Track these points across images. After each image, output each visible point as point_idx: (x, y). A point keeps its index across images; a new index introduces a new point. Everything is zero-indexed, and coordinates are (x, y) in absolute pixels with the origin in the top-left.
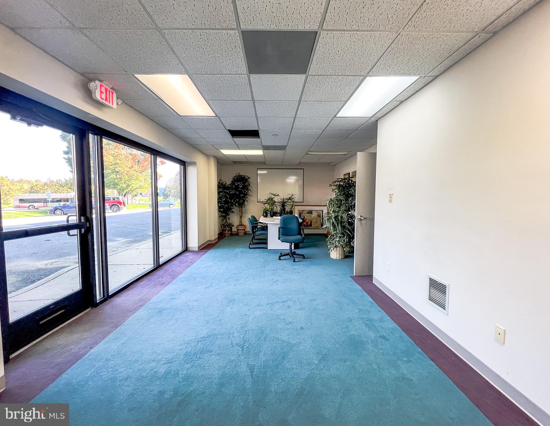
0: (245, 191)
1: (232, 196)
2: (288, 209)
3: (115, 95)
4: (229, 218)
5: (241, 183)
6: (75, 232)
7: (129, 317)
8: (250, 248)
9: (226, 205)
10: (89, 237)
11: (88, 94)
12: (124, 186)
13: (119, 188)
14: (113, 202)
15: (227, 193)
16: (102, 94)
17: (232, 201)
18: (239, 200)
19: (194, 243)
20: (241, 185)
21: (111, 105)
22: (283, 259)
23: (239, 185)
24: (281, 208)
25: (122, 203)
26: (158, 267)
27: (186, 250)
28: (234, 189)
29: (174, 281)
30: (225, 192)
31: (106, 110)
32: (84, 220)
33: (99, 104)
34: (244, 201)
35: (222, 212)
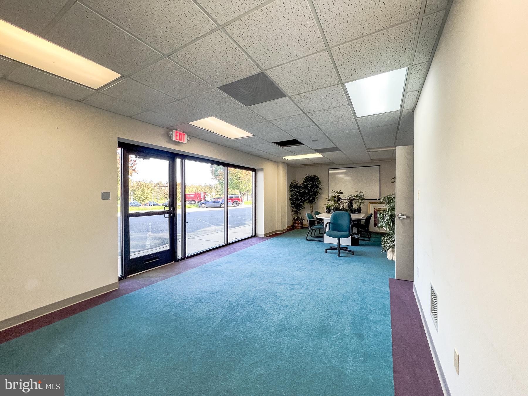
0: (314, 189)
1: (303, 194)
2: (355, 206)
3: (186, 136)
4: (300, 213)
5: (309, 183)
6: (167, 215)
7: (187, 270)
8: (307, 240)
9: (297, 202)
10: (175, 219)
11: (169, 139)
12: (244, 187)
13: (240, 189)
14: (235, 199)
15: (297, 192)
16: (177, 137)
17: (303, 198)
18: (309, 198)
19: (261, 231)
20: (310, 184)
21: (183, 142)
22: (328, 252)
23: (308, 184)
24: (348, 205)
25: (241, 200)
26: (227, 244)
27: (255, 235)
28: (303, 188)
29: (229, 255)
30: (296, 191)
31: (182, 144)
32: (172, 209)
33: (177, 143)
34: (314, 199)
35: (293, 207)
